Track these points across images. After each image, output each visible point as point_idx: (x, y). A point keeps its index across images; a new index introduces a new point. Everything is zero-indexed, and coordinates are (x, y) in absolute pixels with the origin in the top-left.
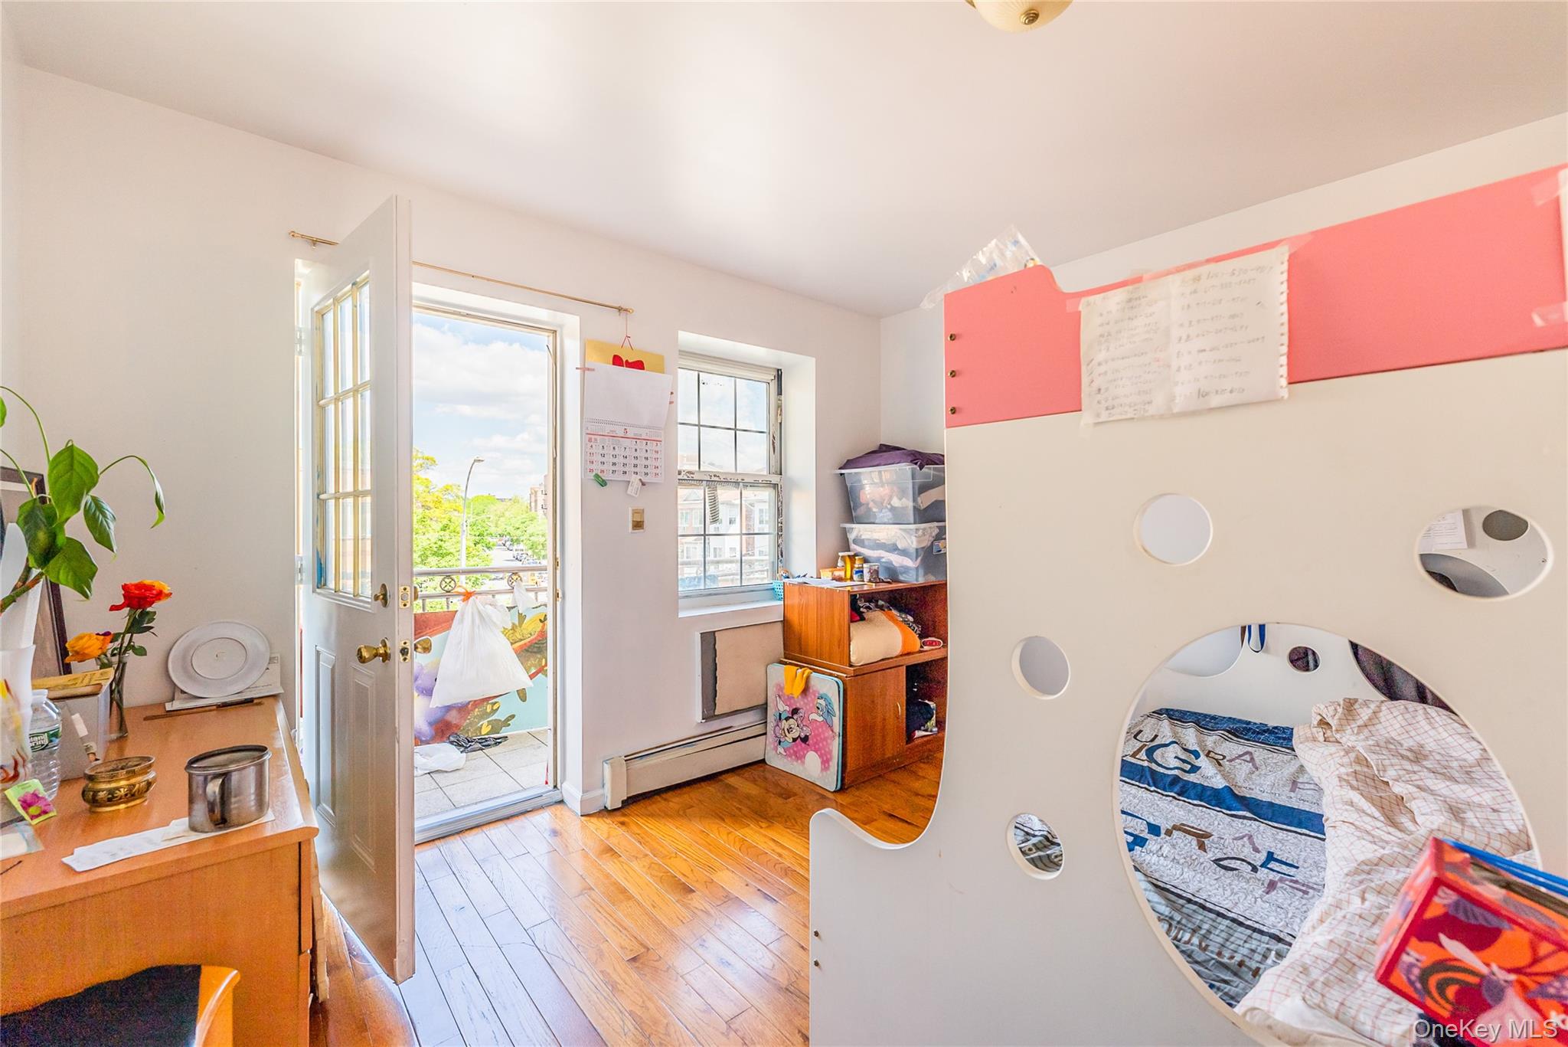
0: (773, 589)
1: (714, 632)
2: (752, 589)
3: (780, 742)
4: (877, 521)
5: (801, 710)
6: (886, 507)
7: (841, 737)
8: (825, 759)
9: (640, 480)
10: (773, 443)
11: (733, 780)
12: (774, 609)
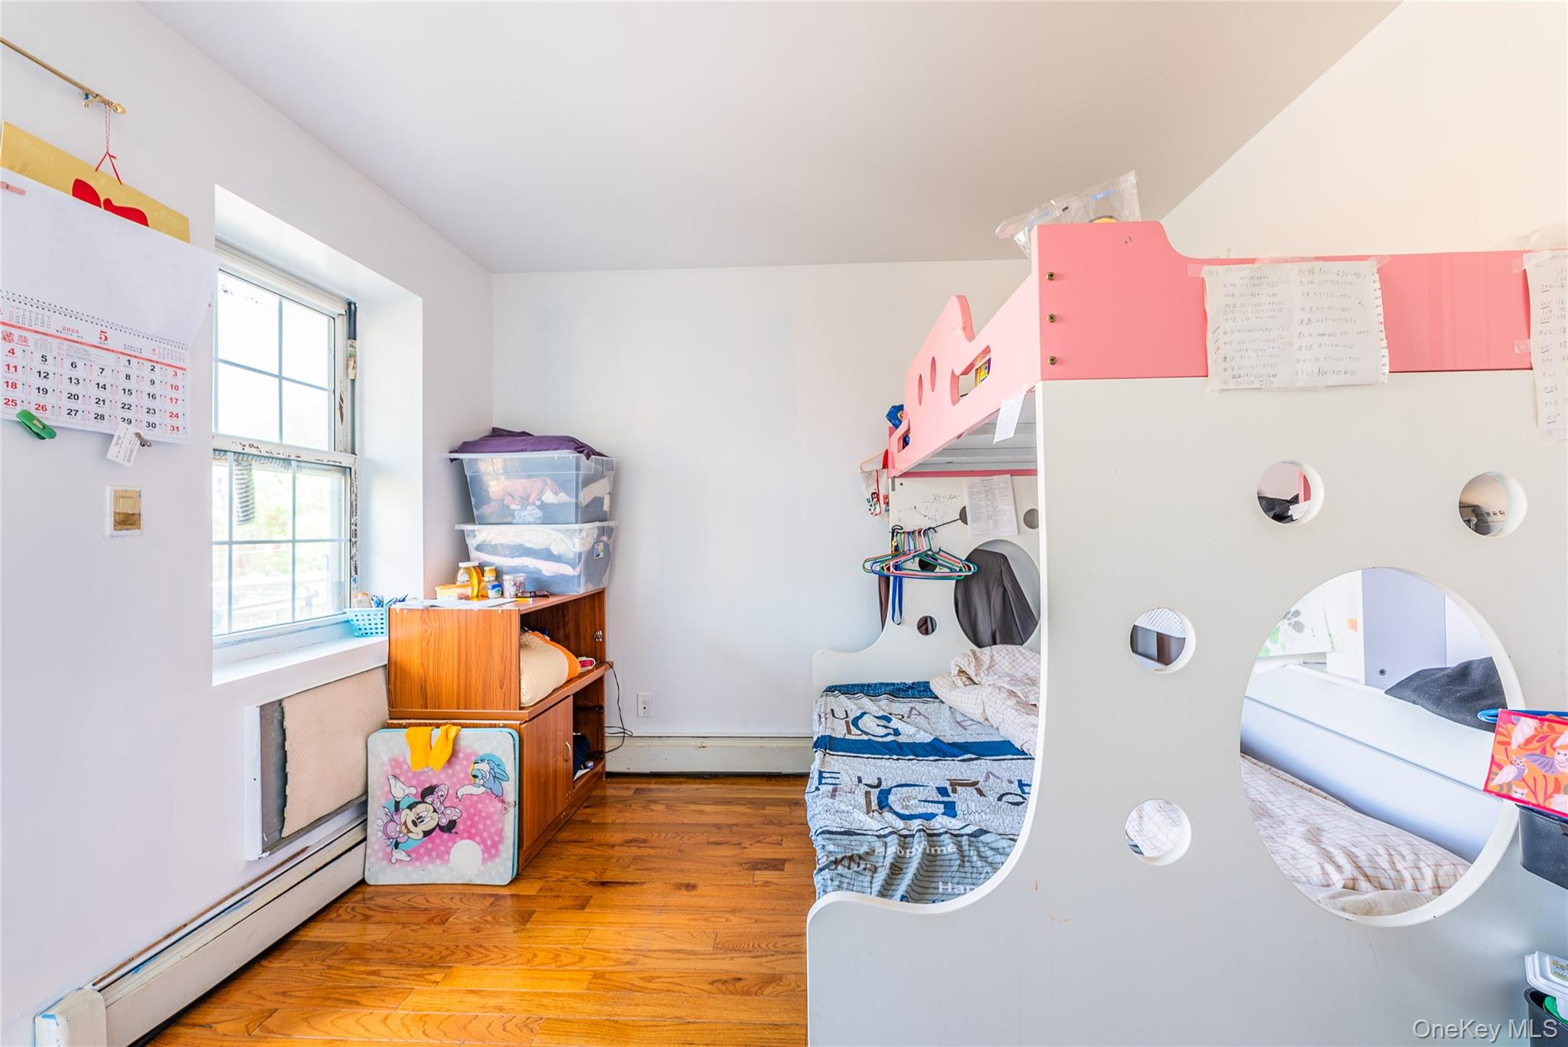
0: (348, 621)
1: (280, 702)
2: (316, 625)
3: (397, 845)
4: (515, 521)
5: (442, 787)
6: (534, 503)
7: (517, 806)
8: (489, 843)
9: (138, 435)
10: (341, 408)
11: (321, 932)
12: (374, 648)
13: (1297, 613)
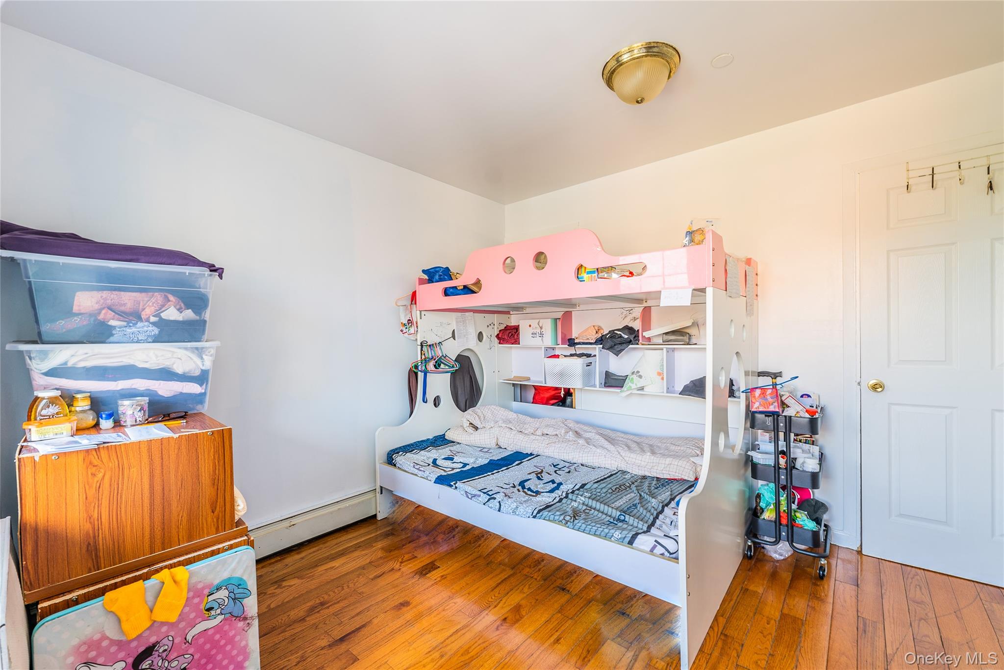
4: (114, 339)
5: (164, 642)
7: (258, 617)
13: (638, 372)
